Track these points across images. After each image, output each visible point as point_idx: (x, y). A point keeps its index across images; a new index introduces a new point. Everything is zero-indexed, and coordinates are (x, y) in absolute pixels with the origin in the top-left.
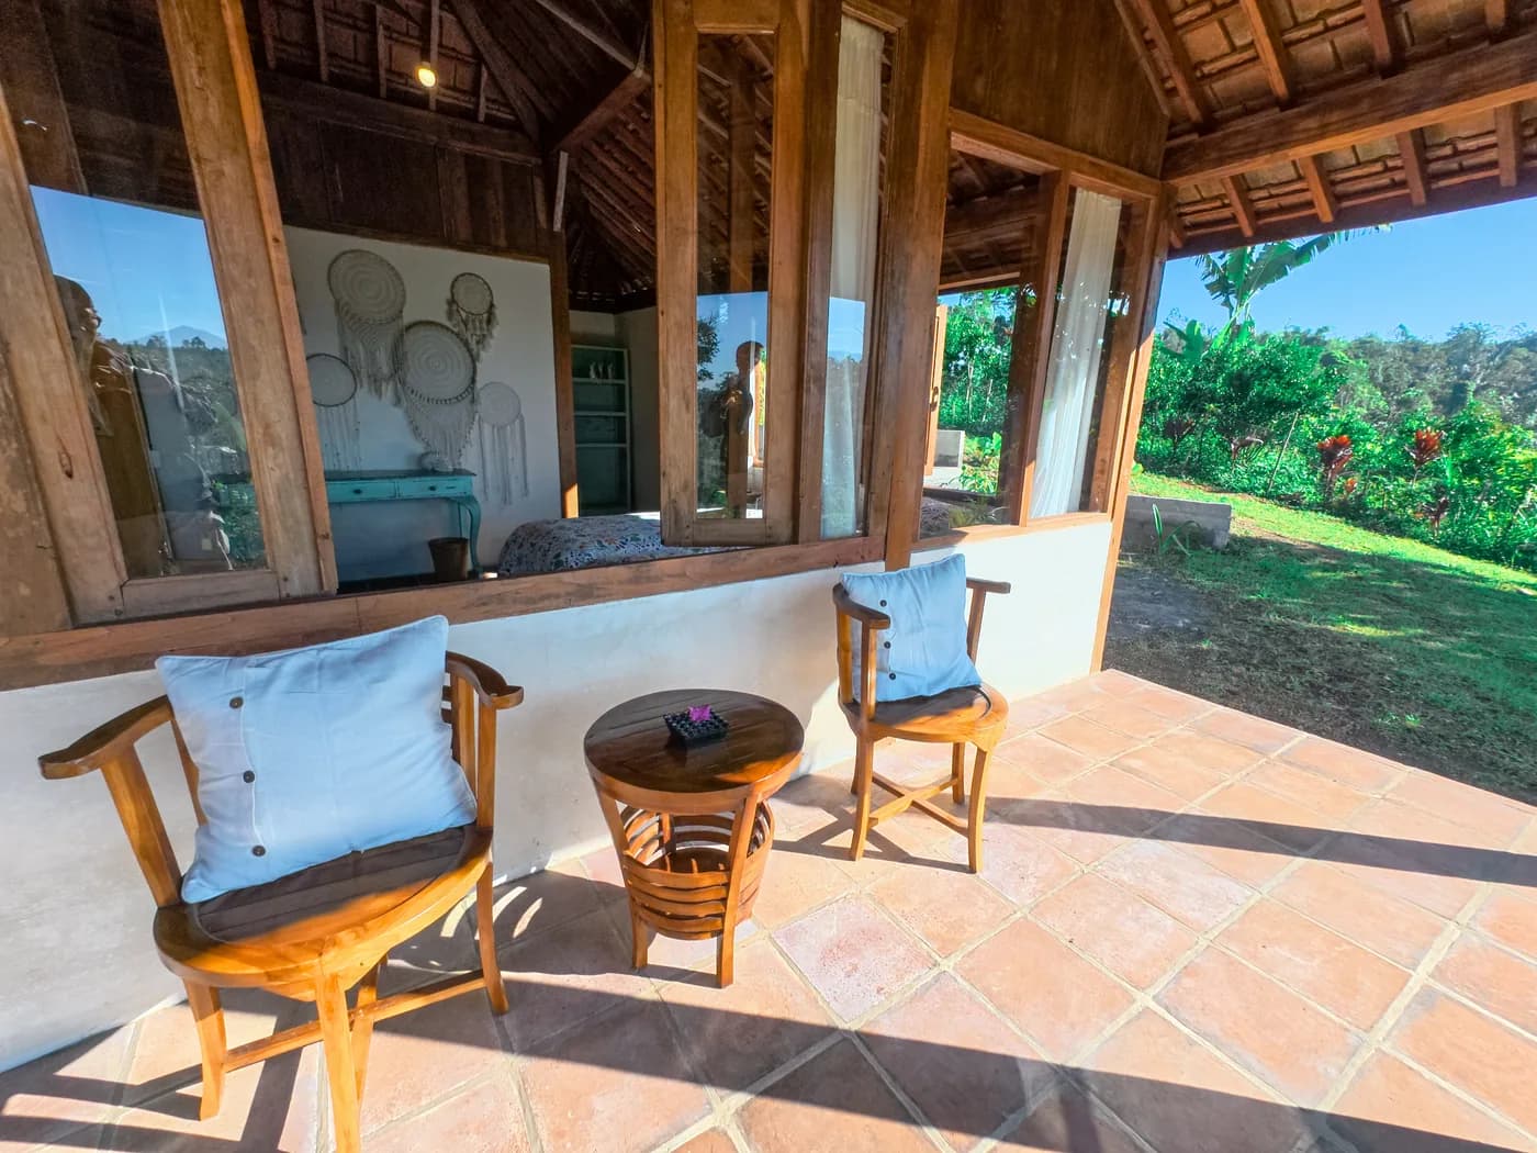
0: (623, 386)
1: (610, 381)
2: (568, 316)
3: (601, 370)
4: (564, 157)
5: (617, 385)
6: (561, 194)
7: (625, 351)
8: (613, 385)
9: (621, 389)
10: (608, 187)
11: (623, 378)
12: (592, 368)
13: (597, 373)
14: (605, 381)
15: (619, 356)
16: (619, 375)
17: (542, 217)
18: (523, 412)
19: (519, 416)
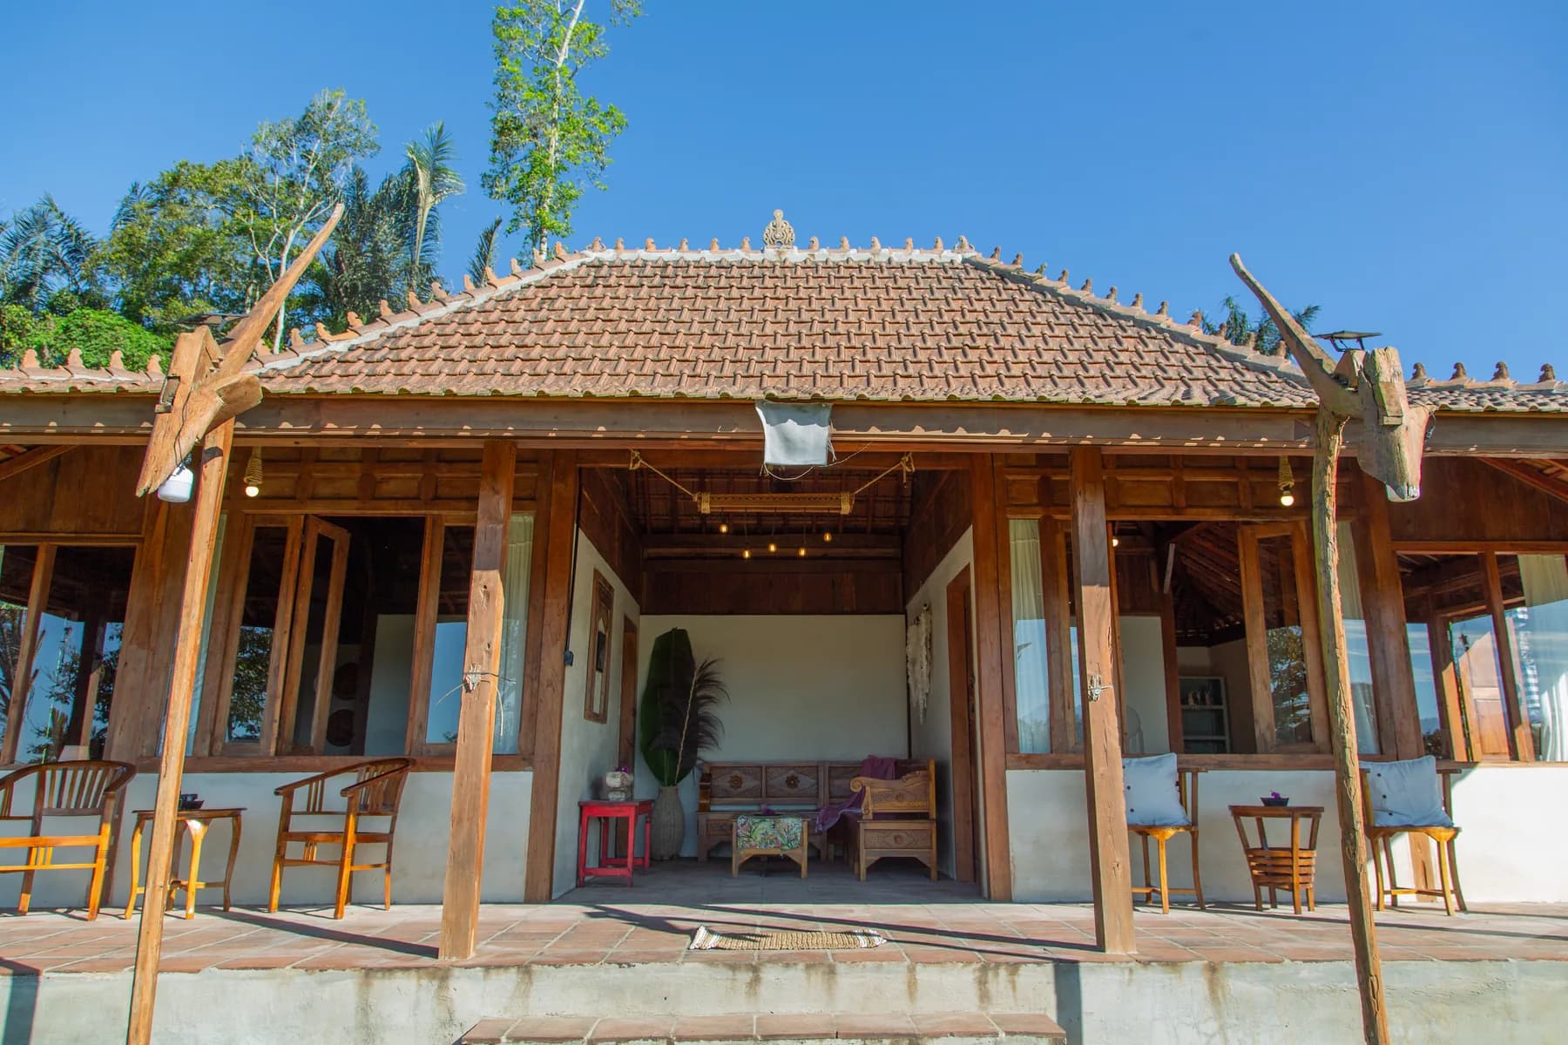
0: (1221, 711)
1: (1208, 707)
2: (1175, 651)
3: (1199, 697)
4: (1172, 547)
5: (1215, 711)
6: (1170, 568)
7: (1222, 680)
8: (1212, 710)
9: (1219, 714)
10: (1204, 556)
11: (1220, 703)
12: (1190, 696)
13: (1195, 700)
14: (1203, 707)
15: (1216, 684)
16: (1217, 701)
17: (1155, 587)
18: (1142, 727)
19: (1139, 730)
